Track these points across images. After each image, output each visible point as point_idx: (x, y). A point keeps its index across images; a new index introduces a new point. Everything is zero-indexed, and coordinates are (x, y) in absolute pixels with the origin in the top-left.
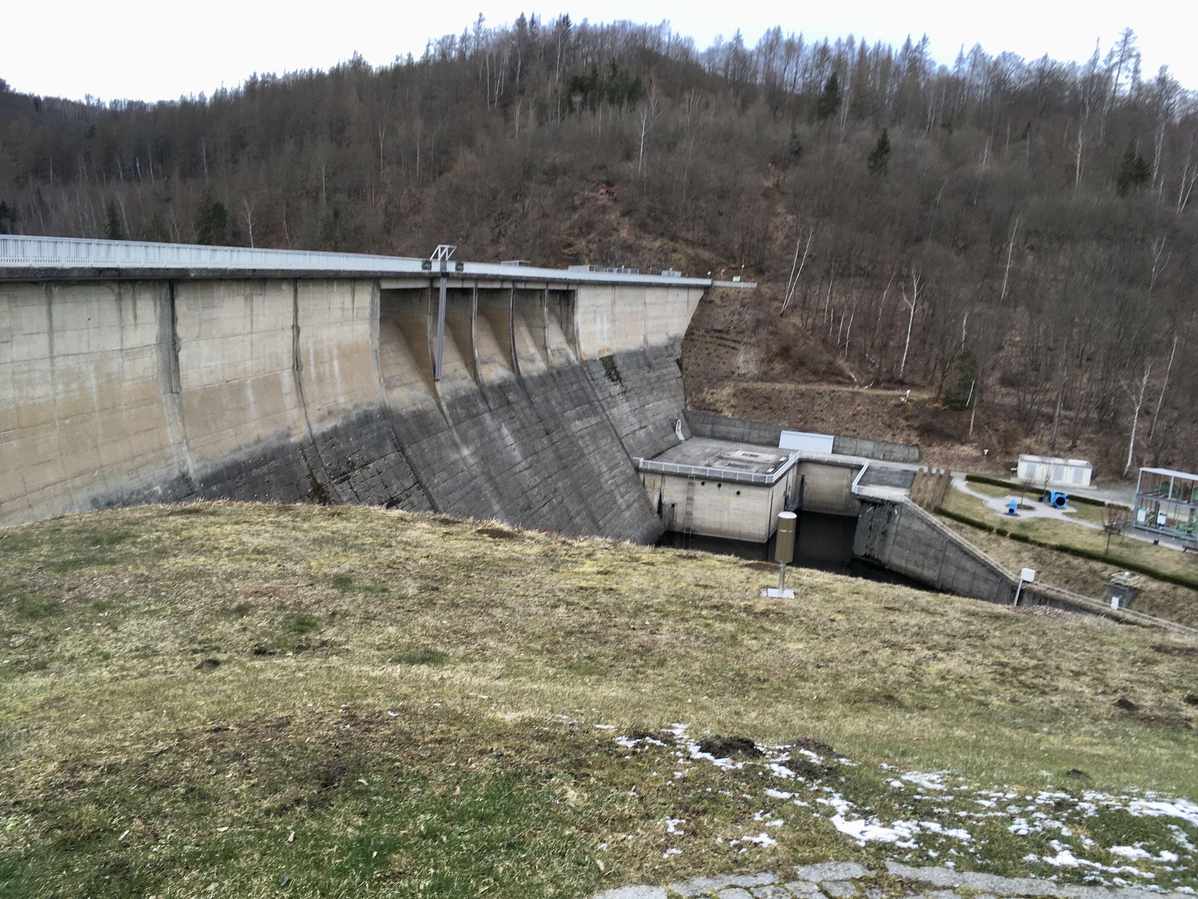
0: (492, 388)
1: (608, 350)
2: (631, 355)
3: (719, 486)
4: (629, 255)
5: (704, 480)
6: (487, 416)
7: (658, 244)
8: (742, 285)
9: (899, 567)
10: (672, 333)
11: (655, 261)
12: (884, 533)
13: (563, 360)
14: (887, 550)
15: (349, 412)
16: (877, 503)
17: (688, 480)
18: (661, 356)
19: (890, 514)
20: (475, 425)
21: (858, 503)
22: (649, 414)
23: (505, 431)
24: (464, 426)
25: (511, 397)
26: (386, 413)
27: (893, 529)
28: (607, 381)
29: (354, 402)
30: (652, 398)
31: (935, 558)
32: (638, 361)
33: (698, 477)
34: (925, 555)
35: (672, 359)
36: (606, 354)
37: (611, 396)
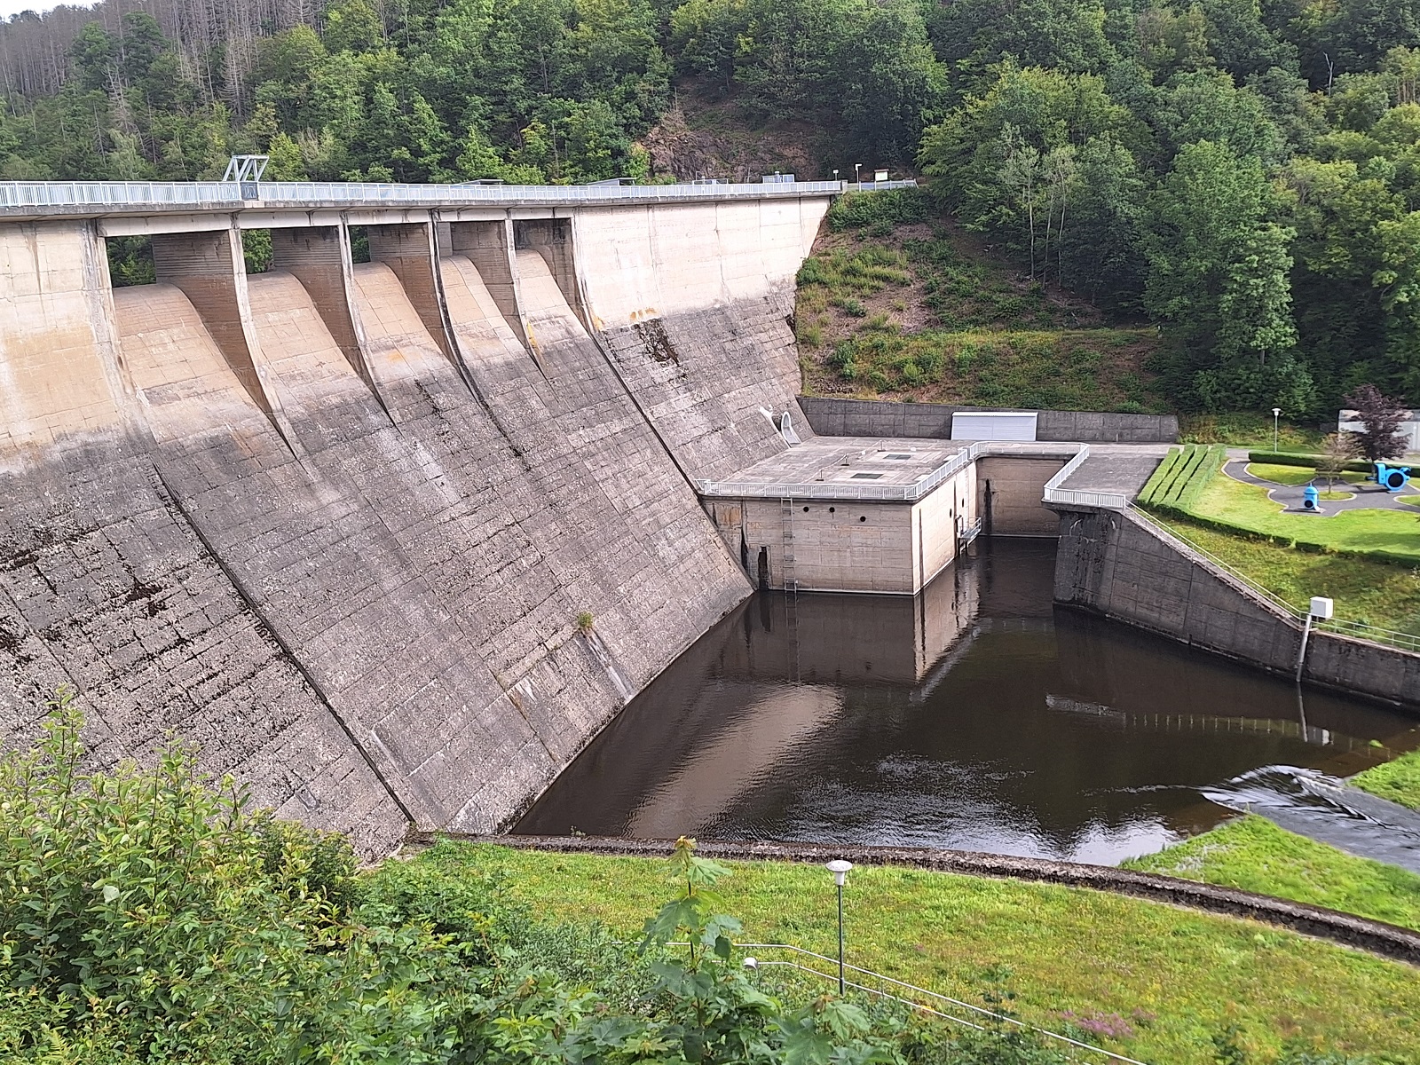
0: (401, 389)
1: (650, 310)
2: (697, 315)
3: (832, 510)
5: (807, 503)
6: (386, 436)
8: (891, 185)
9: (1125, 613)
10: (776, 276)
12: (1099, 560)
13: (559, 333)
14: (1105, 589)
15: (46, 447)
16: (1086, 515)
17: (783, 506)
18: (756, 314)
19: (1107, 527)
20: (356, 451)
21: (1057, 516)
22: (730, 407)
23: (423, 456)
24: (330, 454)
25: (441, 400)
26: (138, 444)
27: (1111, 554)
28: (648, 362)
29: (55, 432)
30: (737, 382)
31: (1177, 593)
32: (710, 326)
33: (797, 500)
34: (1161, 590)
35: (777, 315)
36: (647, 318)
37: (655, 385)
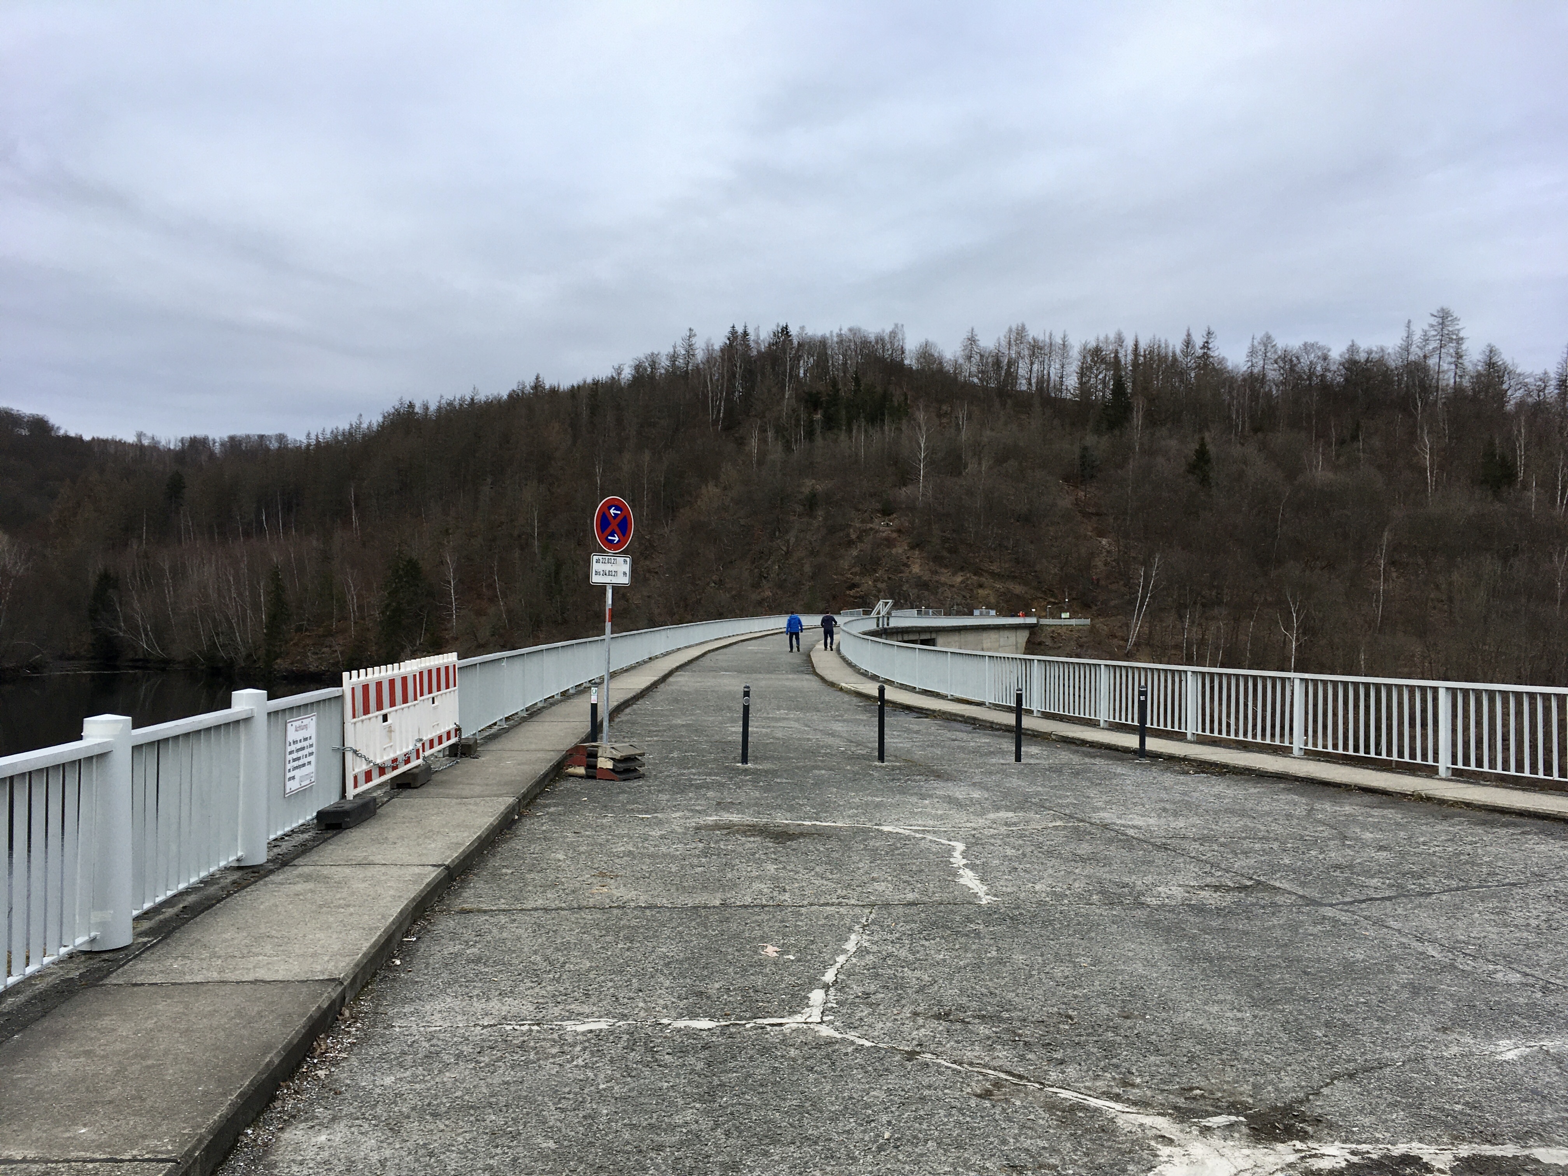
4: (926, 593)
7: (959, 579)
8: (1073, 622)
11: (959, 599)
